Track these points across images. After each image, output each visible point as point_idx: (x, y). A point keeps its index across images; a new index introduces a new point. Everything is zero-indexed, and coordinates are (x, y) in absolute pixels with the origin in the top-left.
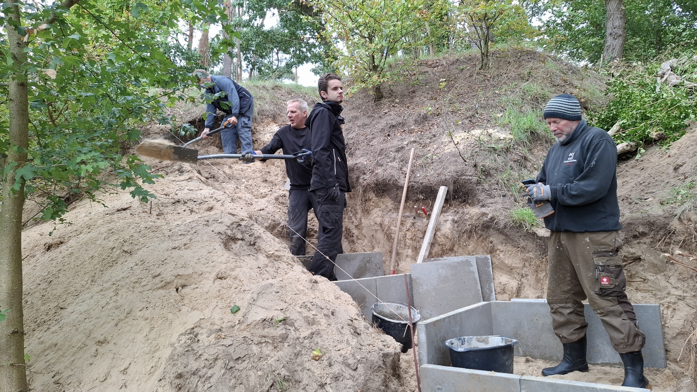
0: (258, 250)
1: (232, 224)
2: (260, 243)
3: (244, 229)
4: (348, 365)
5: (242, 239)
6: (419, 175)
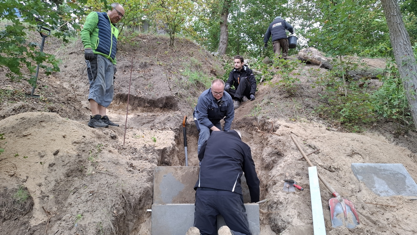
6: (147, 94)
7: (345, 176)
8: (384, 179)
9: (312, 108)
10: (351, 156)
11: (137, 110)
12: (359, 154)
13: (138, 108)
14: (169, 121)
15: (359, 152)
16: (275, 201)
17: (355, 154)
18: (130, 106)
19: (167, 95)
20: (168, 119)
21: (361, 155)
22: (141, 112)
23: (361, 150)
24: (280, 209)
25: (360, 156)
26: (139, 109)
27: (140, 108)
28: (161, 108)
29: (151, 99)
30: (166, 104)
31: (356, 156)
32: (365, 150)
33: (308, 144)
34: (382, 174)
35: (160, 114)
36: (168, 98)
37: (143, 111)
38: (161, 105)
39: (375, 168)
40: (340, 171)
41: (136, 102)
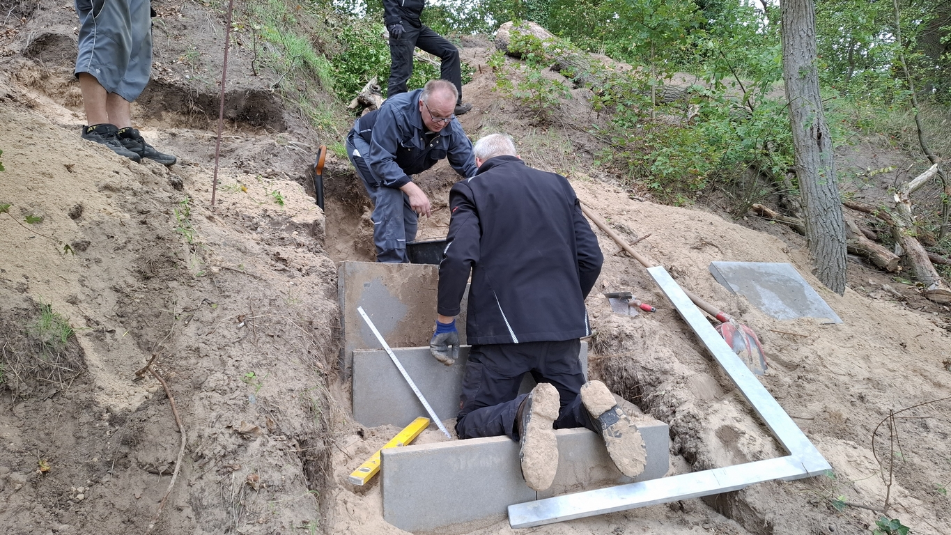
6: (187, 76)
7: (699, 286)
8: (772, 289)
9: (588, 152)
10: (698, 249)
11: (160, 119)
12: (713, 245)
13: (163, 113)
14: (275, 155)
15: (714, 242)
16: (615, 333)
17: (705, 244)
18: (139, 107)
19: (252, 88)
20: (272, 151)
21: (717, 247)
22: (172, 127)
23: (716, 237)
24: (631, 348)
25: (717, 250)
26: (168, 117)
27: (170, 114)
28: (232, 121)
29: (204, 92)
30: (248, 110)
31: (708, 249)
32: (722, 237)
33: (616, 224)
34: (767, 281)
35: (233, 137)
36: (254, 95)
37: (179, 124)
38: (232, 114)
39: (752, 270)
40: (687, 278)
41: (157, 95)
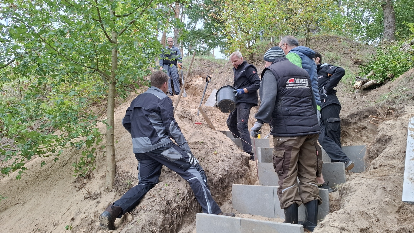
0: (193, 121)
1: (182, 111)
2: (194, 119)
3: (187, 114)
4: (228, 157)
5: (186, 117)
16: (347, 187)
24: (348, 194)
